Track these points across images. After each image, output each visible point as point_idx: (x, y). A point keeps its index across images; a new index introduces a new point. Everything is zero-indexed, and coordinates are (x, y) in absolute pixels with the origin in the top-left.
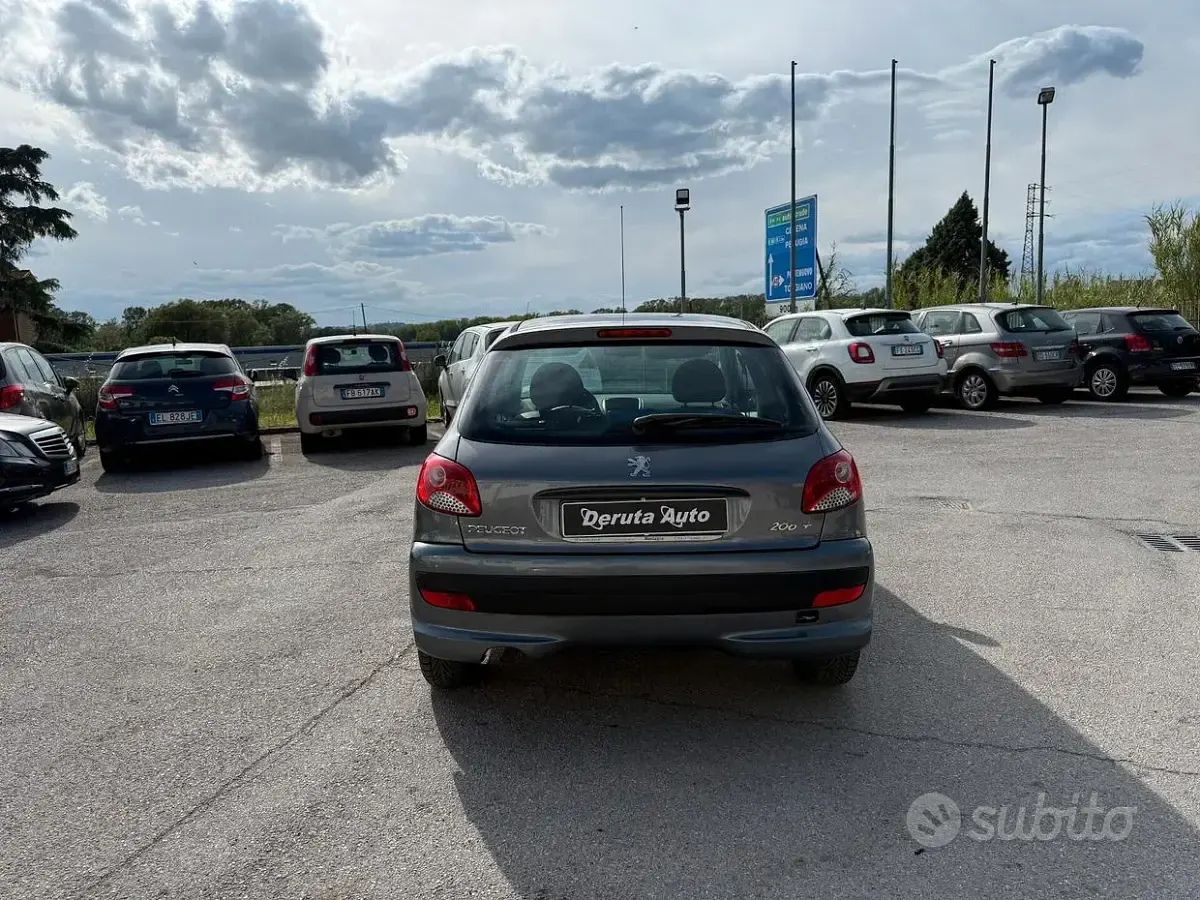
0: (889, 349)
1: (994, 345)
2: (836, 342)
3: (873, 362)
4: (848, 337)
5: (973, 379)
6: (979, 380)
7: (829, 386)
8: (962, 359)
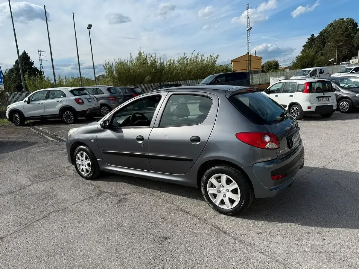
0: (87, 100)
1: (109, 97)
2: (68, 98)
3: (84, 104)
4: (72, 97)
5: (104, 107)
6: (106, 108)
7: (69, 113)
8: (100, 102)
